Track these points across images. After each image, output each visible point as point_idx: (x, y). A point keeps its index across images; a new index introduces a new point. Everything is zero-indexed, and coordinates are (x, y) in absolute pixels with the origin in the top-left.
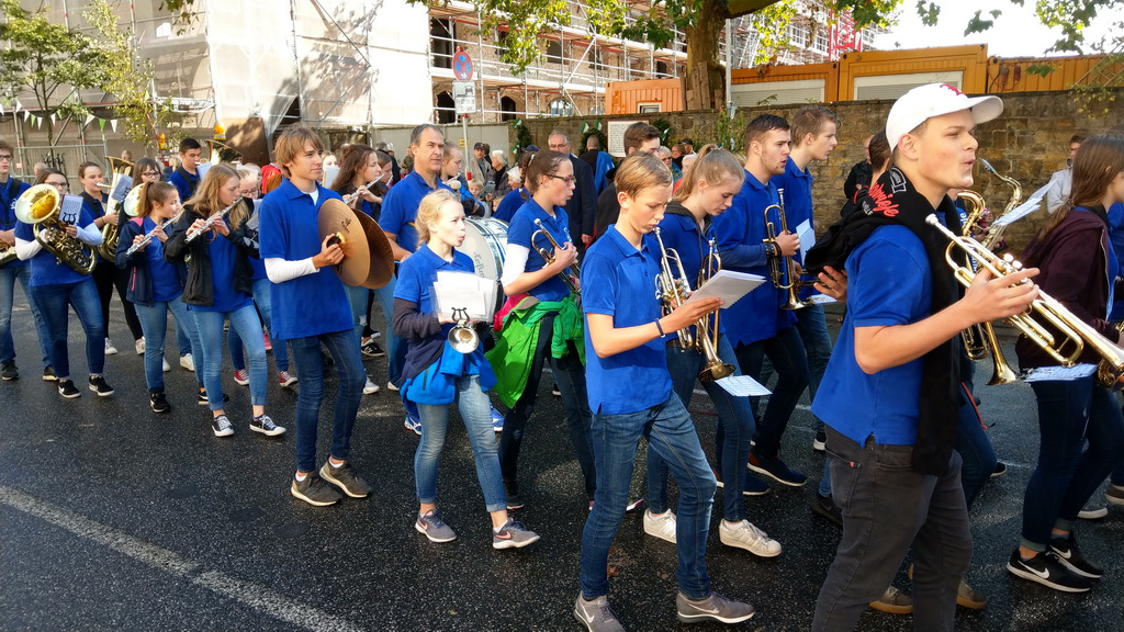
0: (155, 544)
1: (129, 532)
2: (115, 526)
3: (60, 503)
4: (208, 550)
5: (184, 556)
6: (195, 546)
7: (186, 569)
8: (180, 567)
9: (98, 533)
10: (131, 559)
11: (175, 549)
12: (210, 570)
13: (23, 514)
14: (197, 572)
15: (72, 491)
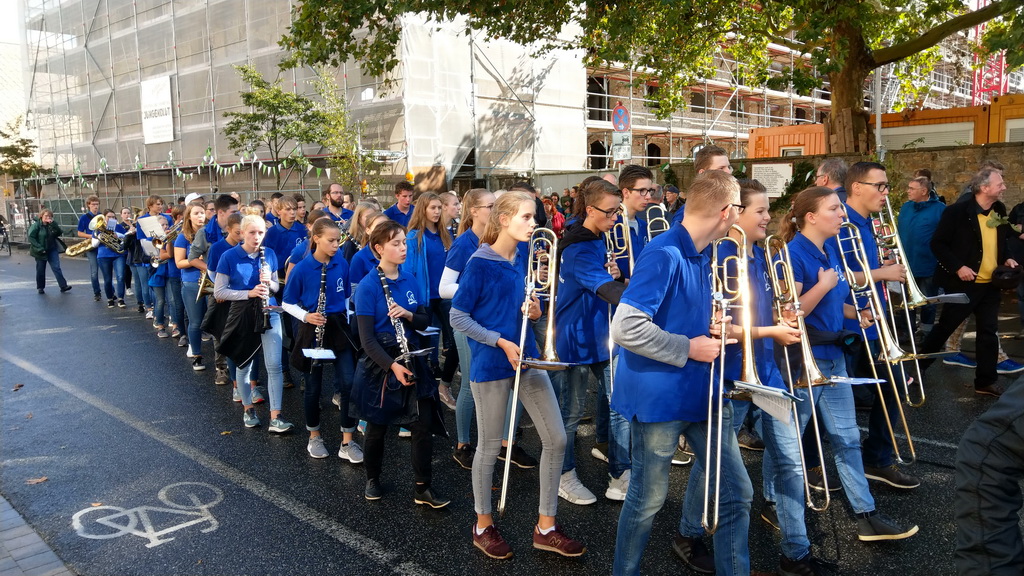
0: (361, 533)
1: (340, 521)
2: (329, 515)
3: (286, 491)
4: (405, 542)
5: (385, 546)
6: (394, 537)
7: (387, 558)
8: (383, 556)
9: (316, 519)
10: (342, 544)
11: (378, 539)
12: (408, 560)
13: (258, 498)
14: (397, 561)
15: (295, 481)
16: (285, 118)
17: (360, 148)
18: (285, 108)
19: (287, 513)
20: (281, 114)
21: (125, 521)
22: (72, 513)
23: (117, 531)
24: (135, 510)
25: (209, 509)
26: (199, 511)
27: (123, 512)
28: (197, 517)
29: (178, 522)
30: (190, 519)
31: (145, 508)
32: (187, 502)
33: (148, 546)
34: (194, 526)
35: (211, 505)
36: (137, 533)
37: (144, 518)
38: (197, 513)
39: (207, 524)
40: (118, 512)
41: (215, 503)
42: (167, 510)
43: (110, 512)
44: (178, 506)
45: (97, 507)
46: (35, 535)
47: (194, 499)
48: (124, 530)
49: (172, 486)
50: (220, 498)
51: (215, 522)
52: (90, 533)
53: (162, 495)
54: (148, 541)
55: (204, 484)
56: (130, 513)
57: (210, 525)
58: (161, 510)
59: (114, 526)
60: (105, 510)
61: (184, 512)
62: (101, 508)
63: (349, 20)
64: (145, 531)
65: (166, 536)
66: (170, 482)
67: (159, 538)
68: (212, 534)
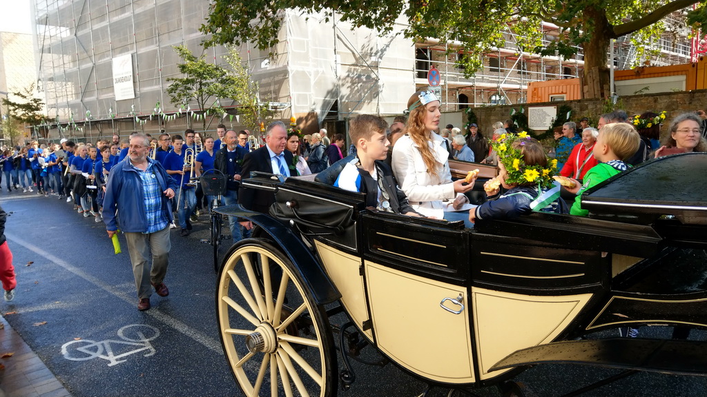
16: (208, 81)
17: (259, 101)
18: (208, 74)
19: (200, 344)
20: (205, 78)
21: (95, 349)
22: (62, 344)
23: (90, 355)
24: (102, 342)
25: (150, 342)
26: (144, 343)
27: (94, 343)
28: (142, 347)
29: (130, 350)
30: (137, 348)
31: (108, 341)
32: (136, 337)
33: (110, 365)
34: (139, 353)
35: (152, 339)
36: (102, 357)
37: (107, 347)
38: (142, 344)
39: (148, 351)
40: (91, 344)
41: (154, 337)
42: (123, 343)
43: (87, 344)
44: (130, 340)
45: (78, 340)
46: (37, 358)
47: (141, 335)
48: (94, 355)
49: (127, 327)
50: (158, 335)
51: (153, 350)
52: (73, 357)
53: (120, 333)
54: (110, 362)
55: (147, 326)
56: (98, 344)
57: (150, 352)
58: (118, 342)
59: (88, 352)
60: (83, 342)
61: (134, 344)
62: (80, 341)
63: (248, 13)
64: (108, 356)
65: (121, 359)
66: (125, 324)
67: (117, 360)
68: (151, 357)
